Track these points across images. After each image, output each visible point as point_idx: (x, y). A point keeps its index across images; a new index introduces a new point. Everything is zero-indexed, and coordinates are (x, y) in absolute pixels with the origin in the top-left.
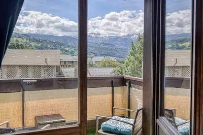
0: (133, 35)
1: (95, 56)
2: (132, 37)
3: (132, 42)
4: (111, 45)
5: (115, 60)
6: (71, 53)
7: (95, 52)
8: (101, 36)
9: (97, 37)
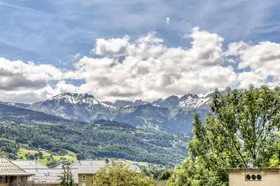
0: (185, 98)
1: (79, 158)
2: (182, 104)
3: (197, 118)
4: (125, 126)
5: (139, 171)
6: (9, 151)
7: (78, 147)
8: (95, 103)
9: (84, 105)
